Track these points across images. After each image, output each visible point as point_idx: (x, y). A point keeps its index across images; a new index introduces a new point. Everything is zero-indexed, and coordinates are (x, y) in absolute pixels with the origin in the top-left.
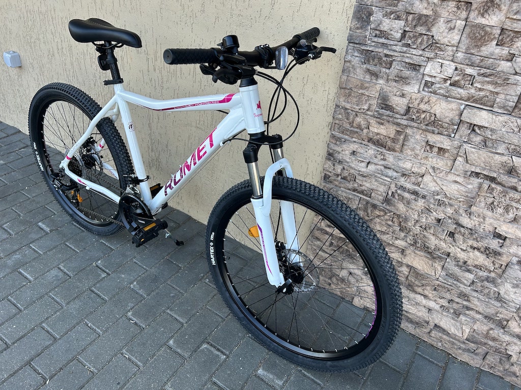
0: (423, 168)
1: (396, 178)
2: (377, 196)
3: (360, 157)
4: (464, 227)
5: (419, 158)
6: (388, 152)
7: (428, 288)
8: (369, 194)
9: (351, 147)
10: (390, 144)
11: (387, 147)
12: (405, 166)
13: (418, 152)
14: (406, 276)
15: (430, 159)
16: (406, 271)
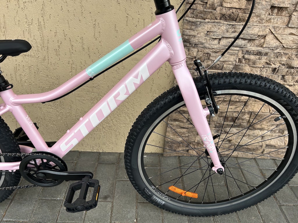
0: (267, 29)
1: (245, 46)
2: (228, 66)
3: (214, 36)
4: (293, 68)
5: (264, 21)
6: (239, 24)
7: (264, 123)
8: (222, 66)
9: (206, 28)
10: (241, 15)
11: (238, 19)
12: (253, 32)
13: (263, 16)
14: (247, 121)
15: (272, 20)
16: (248, 117)
